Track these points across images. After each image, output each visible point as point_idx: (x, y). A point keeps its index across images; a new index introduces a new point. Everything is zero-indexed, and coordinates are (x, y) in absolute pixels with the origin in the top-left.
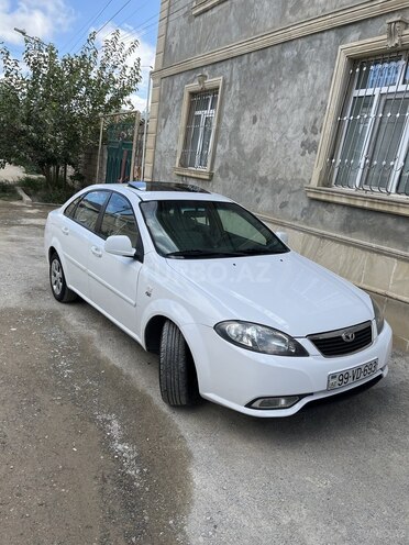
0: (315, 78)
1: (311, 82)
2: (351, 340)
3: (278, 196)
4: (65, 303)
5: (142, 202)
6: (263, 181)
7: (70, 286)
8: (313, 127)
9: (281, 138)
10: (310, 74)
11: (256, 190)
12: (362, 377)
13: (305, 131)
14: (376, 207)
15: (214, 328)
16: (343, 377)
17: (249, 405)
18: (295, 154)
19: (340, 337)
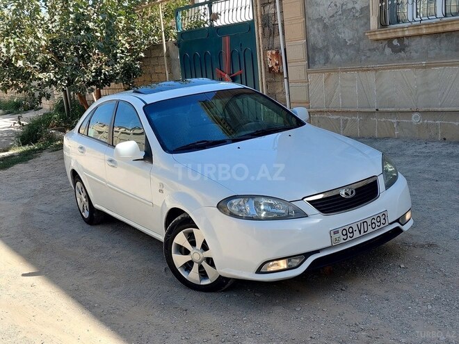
2: (350, 196)
4: (96, 224)
5: (146, 105)
7: (96, 206)
12: (370, 230)
15: (218, 207)
16: (348, 231)
17: (259, 271)
19: (339, 195)
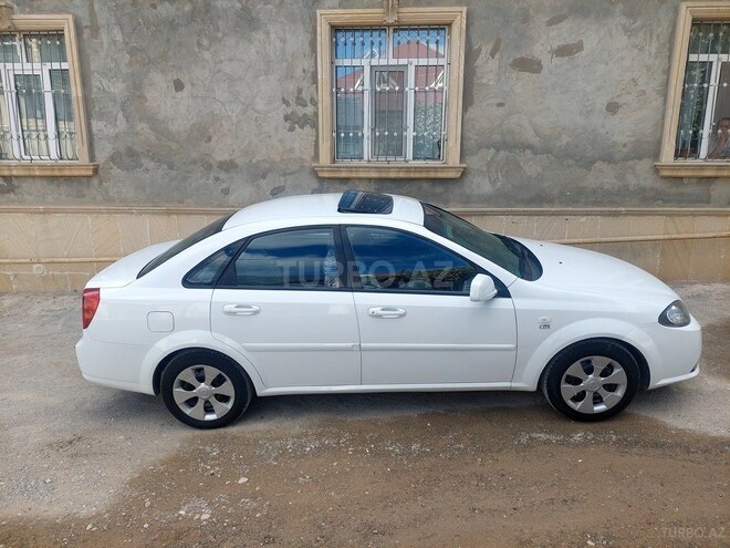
0: (284, 41)
1: (279, 44)
3: (263, 182)
6: (228, 166)
8: (298, 98)
9: (244, 112)
10: (273, 36)
11: (217, 179)
13: (285, 101)
14: (412, 175)
15: (659, 321)
18: (276, 129)
